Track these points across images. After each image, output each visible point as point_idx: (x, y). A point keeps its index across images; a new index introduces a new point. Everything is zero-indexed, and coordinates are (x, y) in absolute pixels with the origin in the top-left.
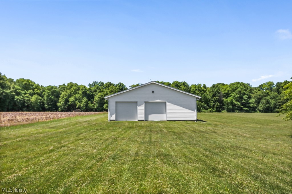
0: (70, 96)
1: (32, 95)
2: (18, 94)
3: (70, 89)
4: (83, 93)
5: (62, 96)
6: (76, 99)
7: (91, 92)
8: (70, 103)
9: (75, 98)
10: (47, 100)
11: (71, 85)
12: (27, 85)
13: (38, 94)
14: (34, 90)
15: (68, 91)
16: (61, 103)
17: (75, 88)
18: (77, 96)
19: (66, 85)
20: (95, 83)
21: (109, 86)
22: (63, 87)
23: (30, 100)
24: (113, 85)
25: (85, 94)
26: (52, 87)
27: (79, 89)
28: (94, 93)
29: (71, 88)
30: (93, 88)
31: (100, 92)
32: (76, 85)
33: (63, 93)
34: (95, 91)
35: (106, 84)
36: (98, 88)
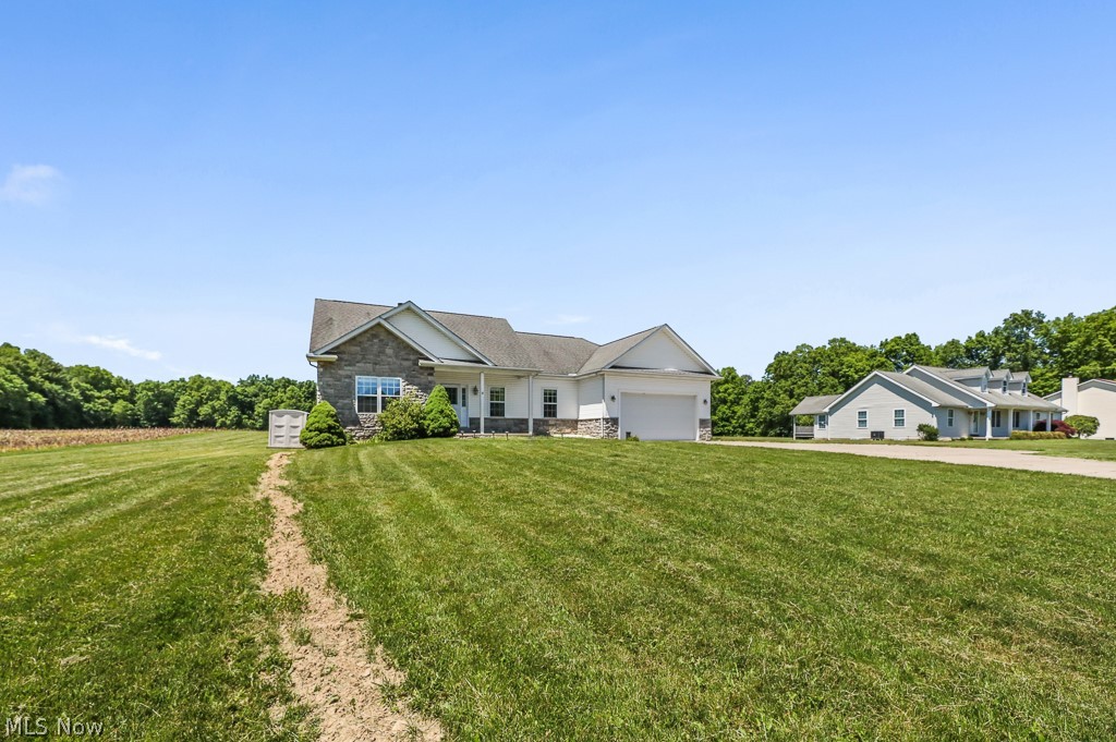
0: (200, 403)
1: (114, 400)
2: (88, 399)
3: (198, 389)
4: (229, 398)
5: (180, 402)
6: (214, 410)
7: (246, 396)
8: (200, 418)
9: (213, 407)
10: (146, 413)
11: (199, 382)
12: (99, 380)
13: (124, 398)
14: (114, 391)
15: (194, 393)
16: (179, 414)
17: (210, 388)
18: (217, 404)
19: (187, 380)
20: (253, 380)
21: (285, 387)
22: (182, 386)
23: (110, 411)
24: (294, 383)
25: (233, 399)
26: (157, 385)
27: (218, 390)
28: (254, 399)
29: (200, 387)
30: (251, 390)
31: (266, 397)
32: (211, 382)
33: (183, 398)
34: (256, 395)
35: (280, 381)
36: (261, 389)
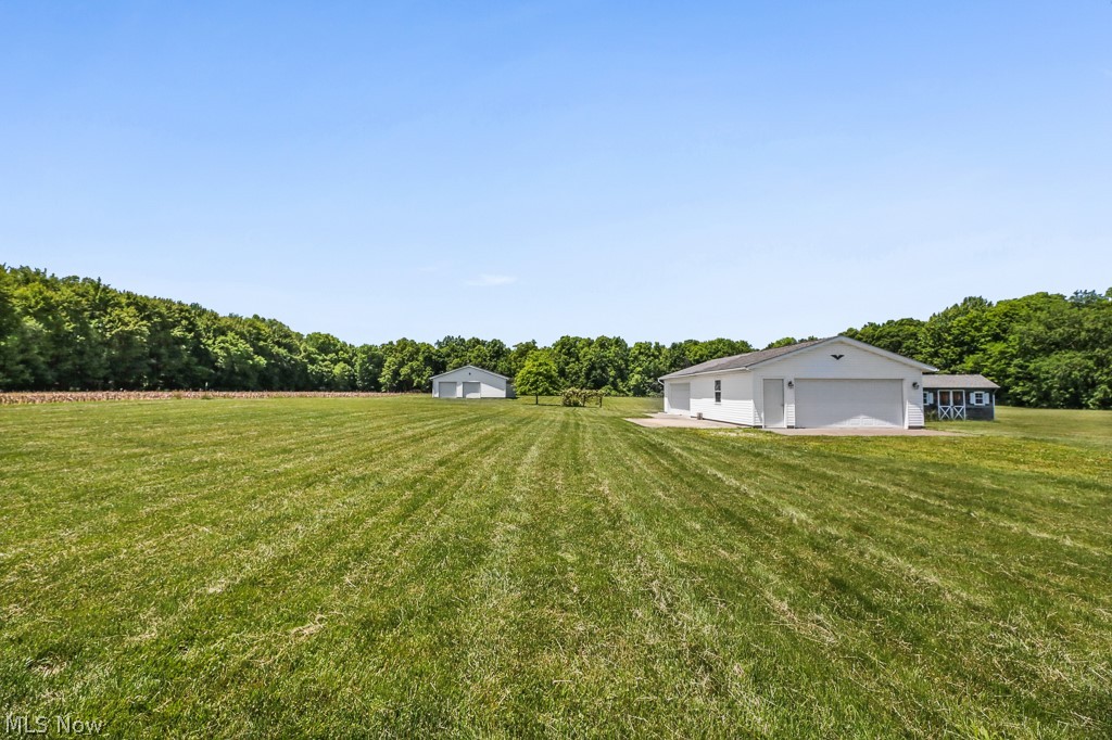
0: (402, 364)
1: (335, 362)
2: (313, 361)
3: (401, 352)
4: (425, 358)
5: (387, 364)
6: (413, 371)
7: (439, 356)
8: (401, 379)
9: (412, 368)
10: (361, 372)
11: (404, 343)
12: (326, 345)
13: (345, 361)
14: (337, 354)
15: (398, 354)
16: (385, 377)
17: (411, 349)
18: (414, 364)
19: (395, 343)
20: (449, 339)
21: (474, 346)
22: (390, 348)
23: (331, 372)
24: (483, 343)
25: (428, 360)
26: (370, 348)
27: (418, 351)
28: (446, 359)
29: (403, 349)
30: (444, 350)
31: (457, 357)
32: (413, 342)
33: (389, 359)
34: (448, 355)
35: (470, 341)
36: (453, 350)
